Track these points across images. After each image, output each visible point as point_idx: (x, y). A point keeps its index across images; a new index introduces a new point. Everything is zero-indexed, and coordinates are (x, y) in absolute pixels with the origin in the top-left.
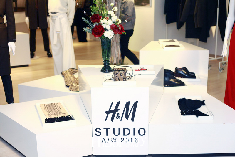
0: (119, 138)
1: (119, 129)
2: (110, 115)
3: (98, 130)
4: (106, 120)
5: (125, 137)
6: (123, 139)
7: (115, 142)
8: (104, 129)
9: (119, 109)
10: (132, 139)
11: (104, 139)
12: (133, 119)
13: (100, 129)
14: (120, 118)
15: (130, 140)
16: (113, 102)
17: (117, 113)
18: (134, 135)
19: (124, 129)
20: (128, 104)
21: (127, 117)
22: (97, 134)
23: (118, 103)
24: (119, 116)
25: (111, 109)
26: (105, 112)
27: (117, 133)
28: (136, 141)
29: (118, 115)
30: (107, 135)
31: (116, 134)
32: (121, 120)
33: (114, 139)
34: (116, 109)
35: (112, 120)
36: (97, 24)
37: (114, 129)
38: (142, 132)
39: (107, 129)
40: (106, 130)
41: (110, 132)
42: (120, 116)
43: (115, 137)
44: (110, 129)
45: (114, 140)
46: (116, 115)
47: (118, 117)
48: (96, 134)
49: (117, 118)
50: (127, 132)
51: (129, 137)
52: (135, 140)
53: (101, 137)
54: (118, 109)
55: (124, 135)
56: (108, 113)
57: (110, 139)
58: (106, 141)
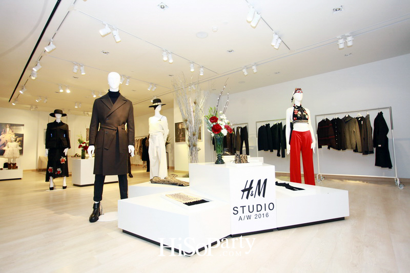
0: (253, 215)
1: (253, 206)
2: (246, 193)
3: (235, 209)
4: (242, 199)
5: (258, 213)
6: (256, 215)
7: (250, 219)
8: (240, 207)
9: (253, 187)
10: (263, 214)
12: (264, 196)
13: (237, 208)
14: (254, 195)
15: (262, 216)
16: (247, 181)
17: (251, 191)
18: (265, 210)
19: (257, 205)
20: (259, 182)
21: (259, 194)
23: (252, 181)
25: (246, 188)
26: (241, 191)
27: (251, 210)
29: (252, 193)
30: (243, 213)
32: (255, 197)
34: (251, 188)
35: (247, 198)
36: (215, 124)
37: (249, 206)
38: (271, 206)
39: (243, 207)
41: (246, 209)
42: (254, 193)
43: (250, 214)
44: (245, 206)
45: (249, 217)
46: (250, 193)
47: (252, 195)
48: (234, 213)
50: (259, 208)
51: (261, 213)
53: (238, 216)
55: (257, 211)
56: (243, 191)
57: (246, 217)
58: (243, 219)
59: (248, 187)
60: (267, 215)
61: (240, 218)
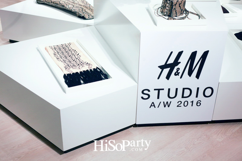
0: (174, 102)
1: (177, 89)
2: (166, 71)
3: (146, 92)
4: (158, 78)
5: (183, 100)
6: (180, 103)
7: (169, 106)
8: (155, 90)
9: (180, 63)
10: (192, 102)
11: (153, 103)
12: (198, 76)
13: (149, 91)
14: (180, 74)
15: (190, 104)
16: (172, 52)
17: (176, 68)
18: (197, 96)
19: (184, 89)
21: (190, 74)
22: (144, 97)
23: (180, 54)
24: (179, 72)
25: (168, 63)
26: (159, 67)
27: (172, 94)
28: (199, 104)
29: (177, 71)
30: (158, 98)
31: (171, 96)
32: (181, 78)
33: (167, 102)
34: (176, 62)
35: (168, 77)
37: (169, 90)
38: (208, 92)
39: (159, 90)
40: (157, 91)
41: (164, 94)
42: (181, 71)
43: (169, 100)
44: (163, 89)
45: (167, 104)
46: (175, 70)
47: (177, 74)
48: (142, 98)
49: (175, 75)
50: (187, 93)
52: (197, 103)
53: (149, 102)
54: (178, 62)
55: (183, 97)
56: (162, 67)
57: (162, 104)
58: (156, 105)
59: (171, 61)
60: (199, 103)
61: (153, 105)
